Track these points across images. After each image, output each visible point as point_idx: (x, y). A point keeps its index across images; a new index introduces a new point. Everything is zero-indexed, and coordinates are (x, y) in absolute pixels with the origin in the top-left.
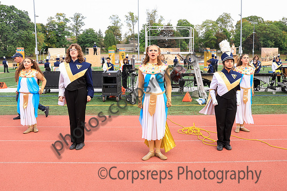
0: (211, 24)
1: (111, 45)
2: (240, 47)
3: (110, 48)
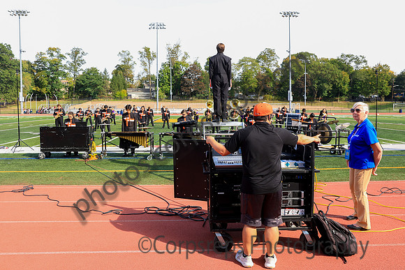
0: (250, 63)
1: (119, 90)
2: (290, 92)
3: (118, 93)
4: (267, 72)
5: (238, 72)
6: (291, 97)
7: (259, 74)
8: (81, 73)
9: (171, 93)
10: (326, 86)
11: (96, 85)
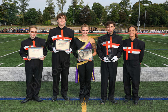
0: (116, 6)
1: (47, 20)
2: (139, 22)
3: (46, 22)
4: (125, 11)
5: (109, 11)
6: (139, 24)
7: (120, 12)
8: (26, 11)
9: (74, 22)
10: (156, 18)
11: (35, 18)
